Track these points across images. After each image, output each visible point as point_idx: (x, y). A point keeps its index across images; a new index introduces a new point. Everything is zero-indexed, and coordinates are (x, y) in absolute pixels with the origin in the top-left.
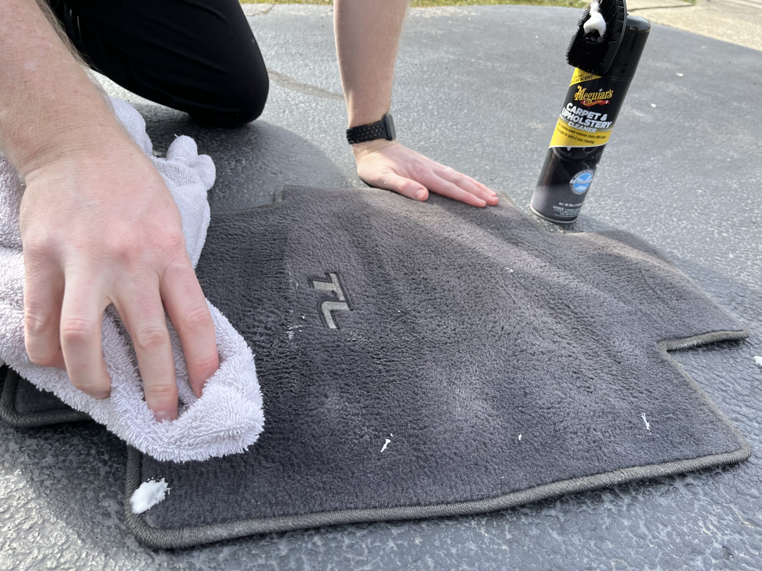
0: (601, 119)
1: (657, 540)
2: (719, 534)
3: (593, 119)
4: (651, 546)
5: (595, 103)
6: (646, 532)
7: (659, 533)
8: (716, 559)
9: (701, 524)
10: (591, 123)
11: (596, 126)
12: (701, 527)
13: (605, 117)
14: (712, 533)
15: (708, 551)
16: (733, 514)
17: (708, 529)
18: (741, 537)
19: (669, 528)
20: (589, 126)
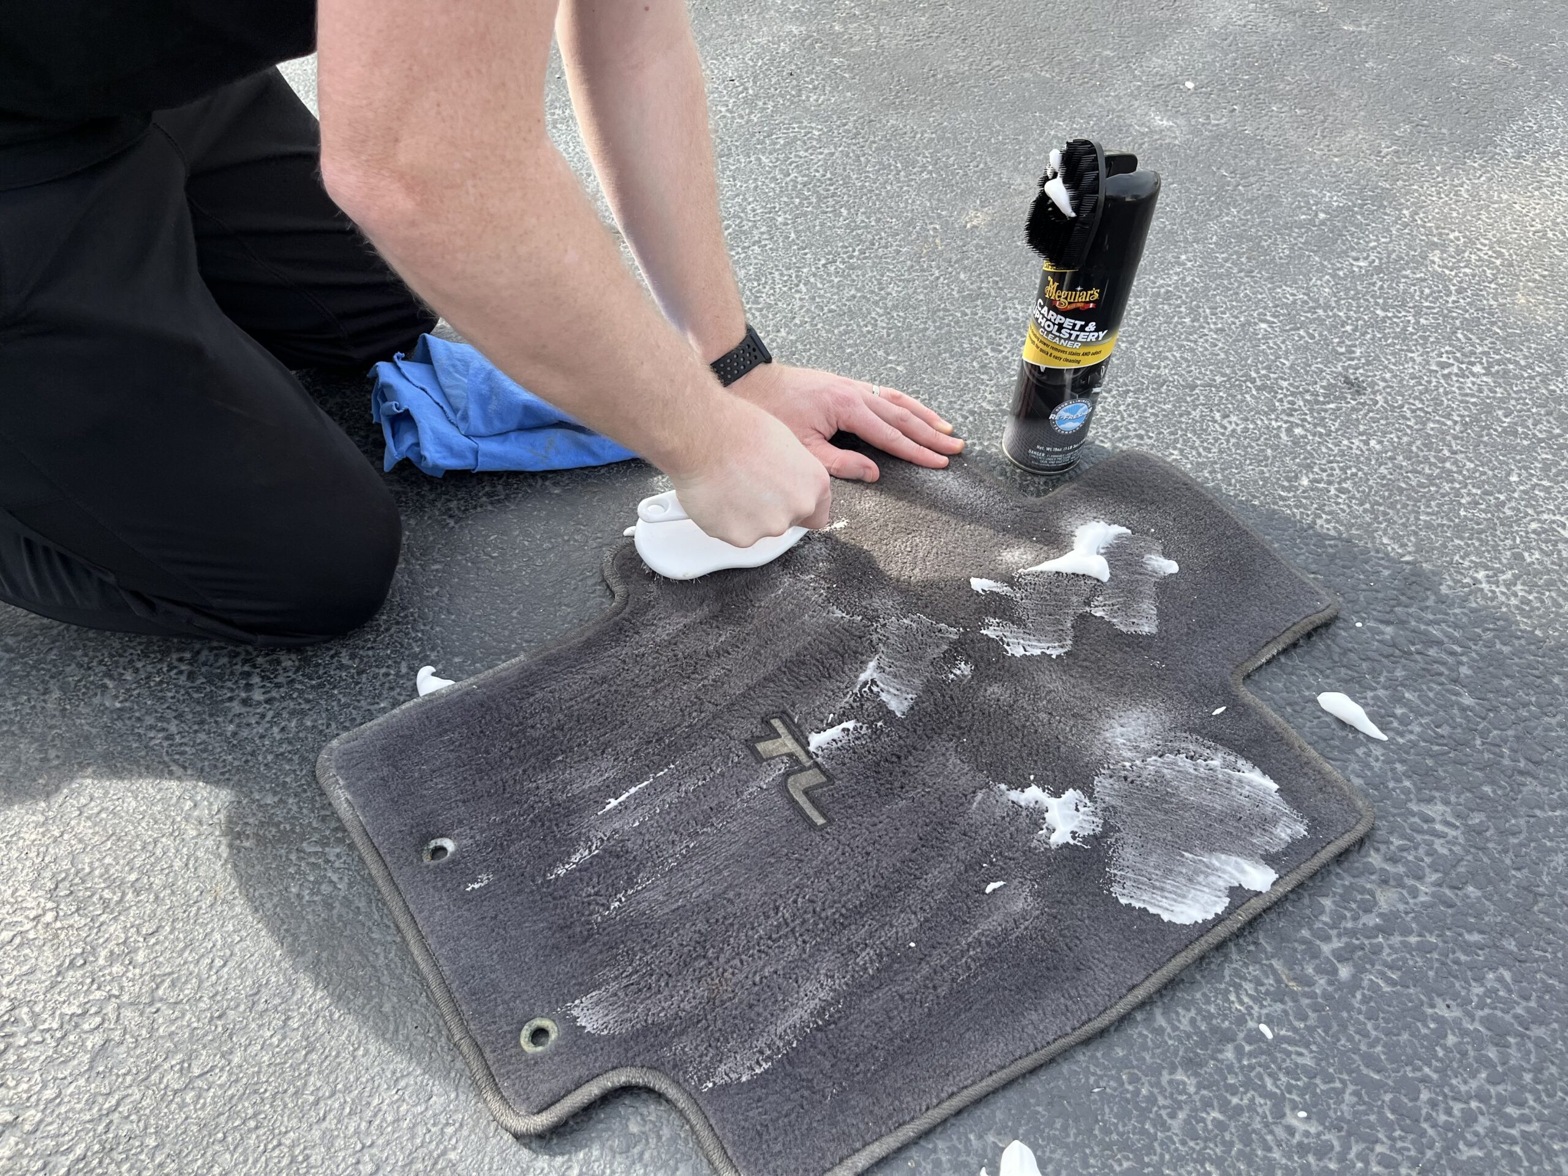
0: (1087, 329)
1: (1177, 1033)
2: (1256, 1008)
3: (1073, 329)
4: (1170, 1042)
5: (1073, 306)
6: (1164, 1024)
7: (1179, 1022)
8: (1250, 1044)
9: (1233, 997)
10: (1071, 335)
11: (1079, 339)
12: (1233, 1002)
13: (1092, 326)
14: (1246, 1008)
15: (1241, 1035)
16: (1275, 972)
17: (1242, 1003)
18: (1282, 1006)
19: (1193, 1013)
20: (1069, 339)
